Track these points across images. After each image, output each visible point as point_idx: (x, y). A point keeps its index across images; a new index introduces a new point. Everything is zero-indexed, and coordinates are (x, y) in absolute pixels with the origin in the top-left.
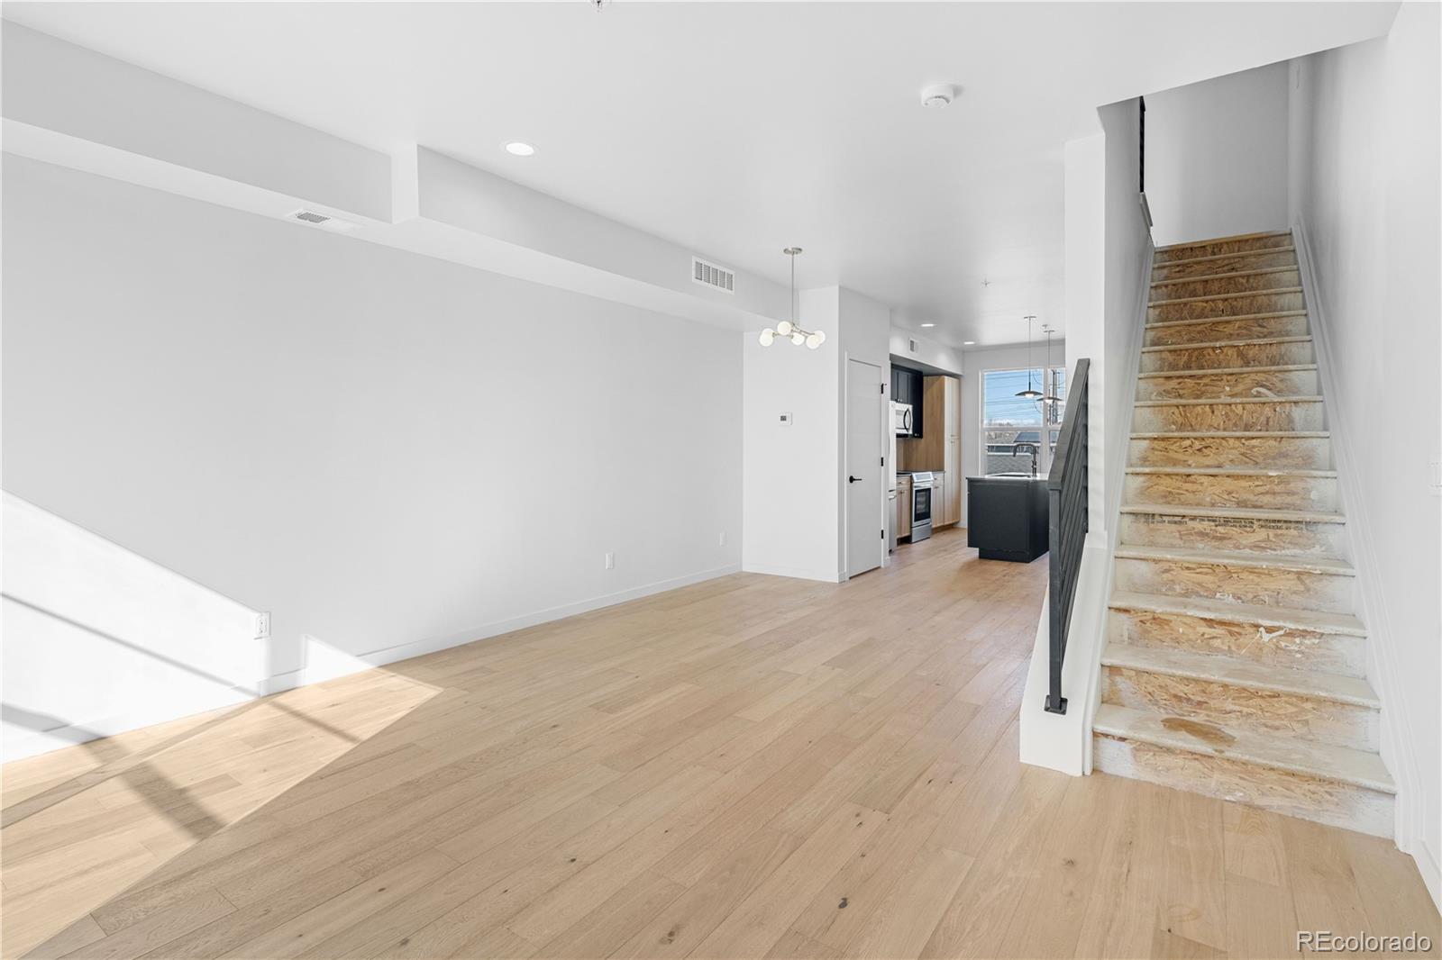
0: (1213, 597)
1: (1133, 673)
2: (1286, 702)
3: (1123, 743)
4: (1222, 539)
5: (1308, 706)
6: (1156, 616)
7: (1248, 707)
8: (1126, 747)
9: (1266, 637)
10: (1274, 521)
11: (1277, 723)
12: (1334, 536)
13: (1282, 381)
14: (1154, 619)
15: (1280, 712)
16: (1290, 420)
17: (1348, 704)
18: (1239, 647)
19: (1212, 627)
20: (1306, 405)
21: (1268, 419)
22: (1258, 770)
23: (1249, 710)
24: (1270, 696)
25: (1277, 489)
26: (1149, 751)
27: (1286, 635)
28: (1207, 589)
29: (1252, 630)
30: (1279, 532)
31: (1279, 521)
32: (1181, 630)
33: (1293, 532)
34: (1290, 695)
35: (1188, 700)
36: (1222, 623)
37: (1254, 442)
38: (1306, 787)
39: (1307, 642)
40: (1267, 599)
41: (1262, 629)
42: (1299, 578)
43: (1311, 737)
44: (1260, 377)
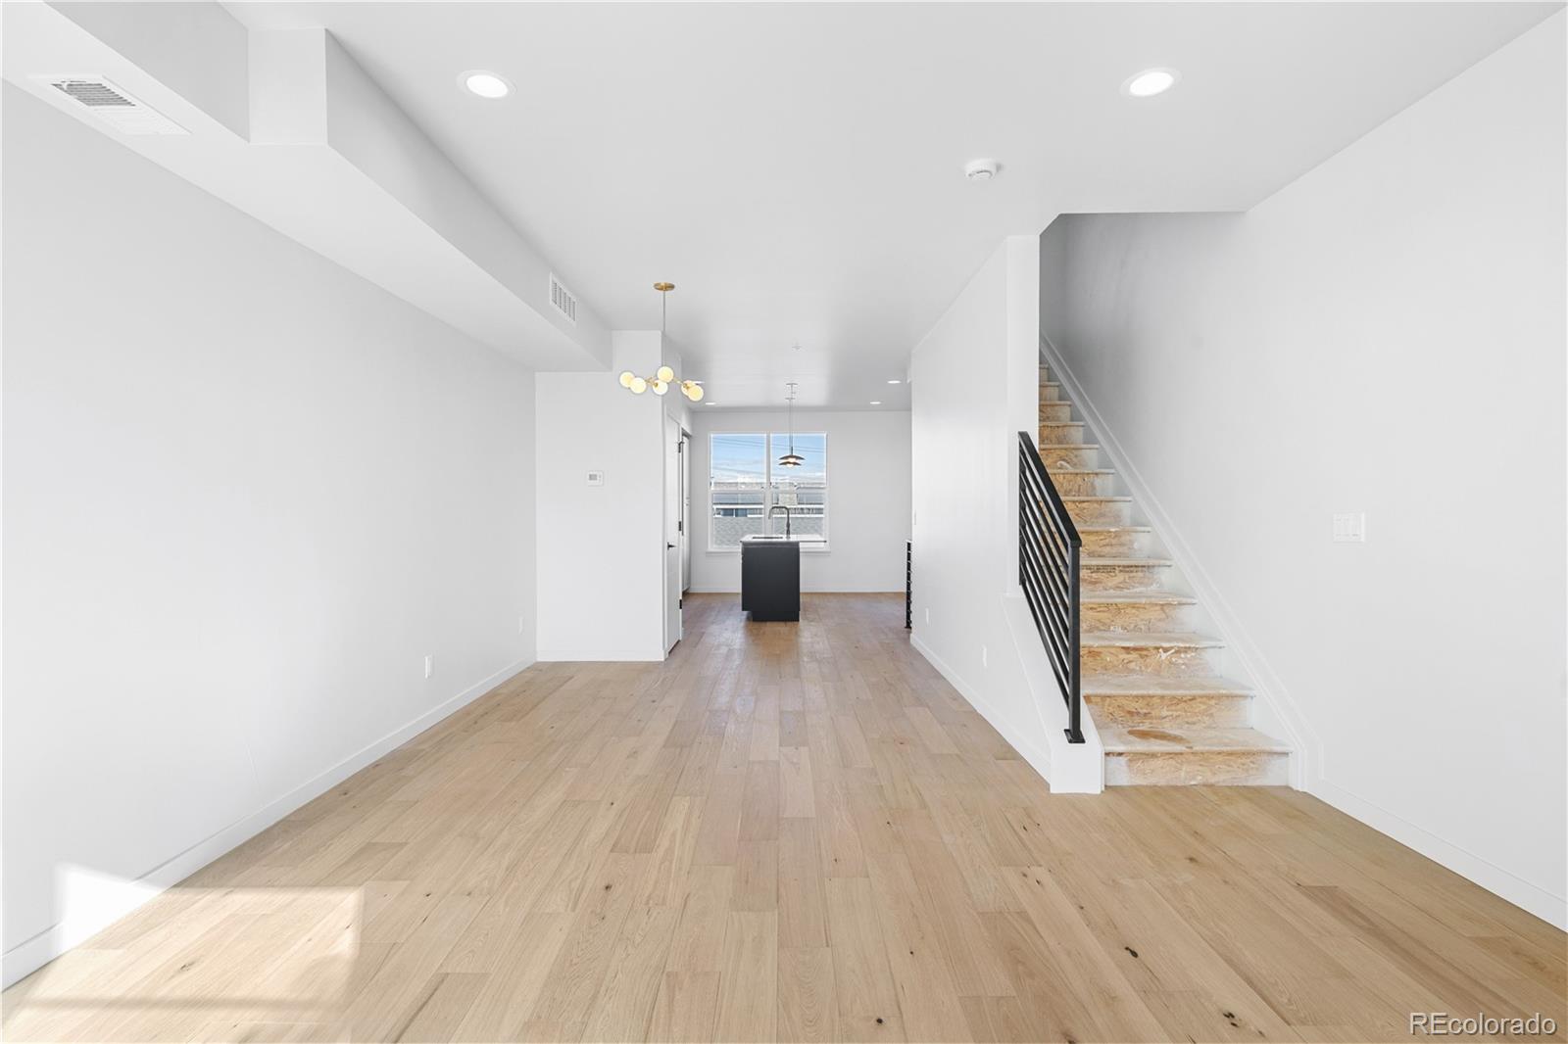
0: (1108, 630)
1: (1099, 700)
2: (1200, 703)
3: (1121, 758)
4: (1096, 583)
5: (1213, 702)
6: (1092, 649)
7: (1176, 711)
8: (1123, 760)
9: (1164, 656)
10: (1128, 567)
11: (1195, 719)
12: (1165, 577)
13: (1076, 456)
14: (1090, 652)
15: (1197, 711)
16: (1093, 487)
17: (1236, 696)
18: (1146, 667)
19: (1129, 653)
20: (1103, 476)
21: (1080, 486)
22: (1211, 756)
23: (1178, 713)
24: (1190, 700)
25: (1114, 542)
26: (1139, 759)
27: (1176, 652)
28: (1104, 624)
29: (1154, 652)
30: (1131, 575)
31: (1132, 566)
32: (1108, 659)
33: (1140, 574)
34: (1201, 697)
35: (1138, 713)
36: (1135, 649)
37: (1085, 505)
38: (1240, 761)
39: (1189, 656)
40: (1143, 627)
41: (1161, 650)
42: (1162, 609)
43: (1214, 725)
44: (1063, 453)
